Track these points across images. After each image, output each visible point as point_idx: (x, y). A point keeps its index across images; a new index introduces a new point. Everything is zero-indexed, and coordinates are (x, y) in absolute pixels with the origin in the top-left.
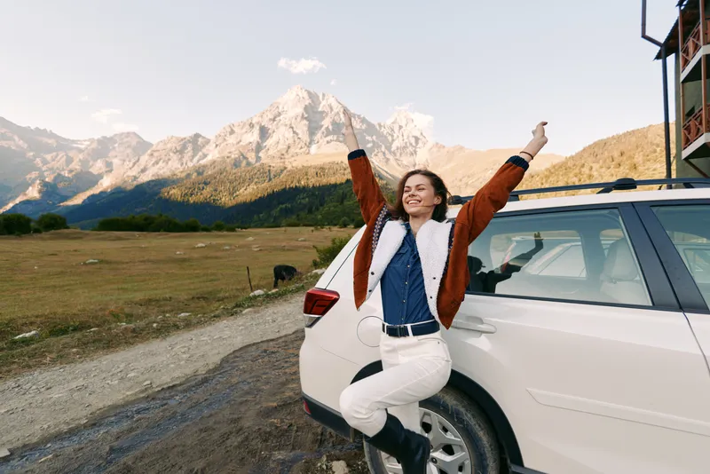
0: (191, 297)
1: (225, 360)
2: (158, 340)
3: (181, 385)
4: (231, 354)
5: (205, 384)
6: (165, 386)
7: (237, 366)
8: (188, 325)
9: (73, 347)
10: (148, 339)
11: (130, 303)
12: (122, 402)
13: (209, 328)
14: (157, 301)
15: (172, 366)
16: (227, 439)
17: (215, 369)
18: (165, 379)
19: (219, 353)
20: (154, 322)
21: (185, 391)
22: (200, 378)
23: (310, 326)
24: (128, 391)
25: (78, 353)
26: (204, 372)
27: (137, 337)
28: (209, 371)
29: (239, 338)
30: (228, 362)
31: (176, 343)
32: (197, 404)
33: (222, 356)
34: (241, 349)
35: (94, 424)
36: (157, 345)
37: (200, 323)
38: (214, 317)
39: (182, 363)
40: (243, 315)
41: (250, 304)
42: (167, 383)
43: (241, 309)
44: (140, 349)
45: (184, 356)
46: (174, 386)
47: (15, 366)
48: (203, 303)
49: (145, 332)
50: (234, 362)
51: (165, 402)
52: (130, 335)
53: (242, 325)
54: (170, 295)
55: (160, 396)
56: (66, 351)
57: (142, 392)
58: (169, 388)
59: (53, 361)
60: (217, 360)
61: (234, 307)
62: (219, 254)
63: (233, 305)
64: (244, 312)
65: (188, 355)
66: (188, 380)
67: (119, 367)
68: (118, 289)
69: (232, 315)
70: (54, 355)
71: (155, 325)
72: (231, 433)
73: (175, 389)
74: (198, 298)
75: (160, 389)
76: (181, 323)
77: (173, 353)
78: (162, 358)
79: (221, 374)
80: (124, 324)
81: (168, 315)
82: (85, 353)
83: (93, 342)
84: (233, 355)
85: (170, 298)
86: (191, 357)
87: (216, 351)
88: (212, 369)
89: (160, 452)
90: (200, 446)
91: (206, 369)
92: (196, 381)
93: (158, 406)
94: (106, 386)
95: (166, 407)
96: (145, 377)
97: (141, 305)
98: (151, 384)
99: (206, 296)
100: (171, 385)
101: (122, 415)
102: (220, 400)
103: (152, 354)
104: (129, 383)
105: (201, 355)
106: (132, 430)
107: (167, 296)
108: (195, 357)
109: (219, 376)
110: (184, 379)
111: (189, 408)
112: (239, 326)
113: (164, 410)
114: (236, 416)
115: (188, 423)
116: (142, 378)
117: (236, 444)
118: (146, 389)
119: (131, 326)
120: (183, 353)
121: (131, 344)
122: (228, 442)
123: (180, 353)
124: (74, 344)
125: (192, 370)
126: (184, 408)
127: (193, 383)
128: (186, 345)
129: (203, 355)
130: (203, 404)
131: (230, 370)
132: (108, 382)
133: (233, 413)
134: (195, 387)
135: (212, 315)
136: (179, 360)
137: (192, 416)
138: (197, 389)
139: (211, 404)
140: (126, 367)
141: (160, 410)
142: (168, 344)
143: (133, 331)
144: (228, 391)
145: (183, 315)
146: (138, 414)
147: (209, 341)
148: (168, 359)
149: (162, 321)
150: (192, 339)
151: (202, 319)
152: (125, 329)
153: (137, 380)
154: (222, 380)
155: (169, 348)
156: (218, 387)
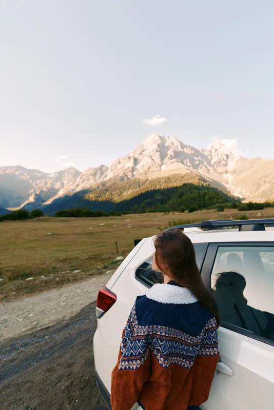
0: (87, 257)
1: (83, 310)
2: (55, 290)
3: (53, 326)
4: (88, 305)
6: (43, 327)
7: (88, 316)
8: (76, 280)
9: (13, 291)
10: (51, 288)
11: (58, 260)
12: (18, 336)
13: (84, 283)
14: (70, 259)
15: (54, 311)
16: (59, 382)
17: (76, 317)
18: (46, 321)
20: (57, 277)
21: (54, 332)
22: (64, 322)
23: (100, 317)
24: (24, 328)
25: (15, 295)
26: (68, 319)
27: (46, 286)
28: (71, 318)
30: (84, 312)
31: (63, 293)
32: (55, 345)
36: (53, 293)
37: (82, 279)
38: (91, 275)
39: (60, 309)
40: (106, 275)
41: (112, 267)
42: (45, 325)
43: (106, 270)
44: (45, 295)
46: (49, 327)
50: (88, 312)
51: (39, 340)
52: (44, 284)
53: (103, 283)
54: (78, 255)
55: (38, 335)
56: (10, 293)
57: (31, 329)
58: (46, 328)
60: (78, 309)
61: (103, 268)
62: (110, 230)
63: (104, 266)
64: (107, 273)
65: (64, 304)
66: (58, 323)
67: (29, 308)
68: (57, 250)
69: (100, 274)
70: (3, 296)
71: (57, 279)
72: (64, 376)
74: (91, 258)
75: (40, 329)
76: (72, 278)
77: (59, 300)
78: (52, 304)
79: (77, 321)
80: (43, 277)
81: (68, 272)
82: (18, 295)
83: (24, 289)
84: (89, 307)
85: (77, 257)
86: (66, 305)
87: (80, 302)
88: (74, 317)
89: (18, 384)
90: (42, 384)
91: (70, 316)
92: (62, 325)
93: (34, 342)
94: (16, 322)
95: (37, 345)
96: (37, 318)
97: (62, 262)
98: (37, 324)
99: (96, 257)
100: (47, 326)
101: (14, 346)
102: (69, 344)
103: (49, 300)
104: (27, 322)
105: (71, 304)
106: (13, 360)
107: (76, 256)
108: (68, 305)
109: (75, 322)
110: (55, 322)
111: (49, 348)
112: (101, 283)
113: (36, 347)
114: (72, 361)
115: (44, 361)
116: (35, 319)
117: (63, 387)
118: (33, 328)
119: (46, 278)
120: (63, 301)
121: (42, 291)
122: (59, 385)
123: (62, 301)
124: (15, 289)
125: (63, 315)
126: (46, 347)
127: (60, 326)
128: (68, 295)
129: (73, 304)
130: (58, 347)
131: (84, 319)
132: (18, 319)
133: (71, 358)
134: (60, 330)
135: (90, 273)
136: (59, 307)
137: (48, 355)
138: (60, 332)
139: (62, 347)
140: (32, 307)
141: (34, 346)
142: (59, 293)
143: (46, 282)
144: (76, 336)
145: (76, 271)
146: (22, 347)
147: (80, 293)
148: (55, 304)
149: (63, 276)
150: (72, 291)
151: (84, 276)
152: (42, 280)
153: (31, 320)
154: (76, 326)
155: (59, 296)
156: (71, 332)
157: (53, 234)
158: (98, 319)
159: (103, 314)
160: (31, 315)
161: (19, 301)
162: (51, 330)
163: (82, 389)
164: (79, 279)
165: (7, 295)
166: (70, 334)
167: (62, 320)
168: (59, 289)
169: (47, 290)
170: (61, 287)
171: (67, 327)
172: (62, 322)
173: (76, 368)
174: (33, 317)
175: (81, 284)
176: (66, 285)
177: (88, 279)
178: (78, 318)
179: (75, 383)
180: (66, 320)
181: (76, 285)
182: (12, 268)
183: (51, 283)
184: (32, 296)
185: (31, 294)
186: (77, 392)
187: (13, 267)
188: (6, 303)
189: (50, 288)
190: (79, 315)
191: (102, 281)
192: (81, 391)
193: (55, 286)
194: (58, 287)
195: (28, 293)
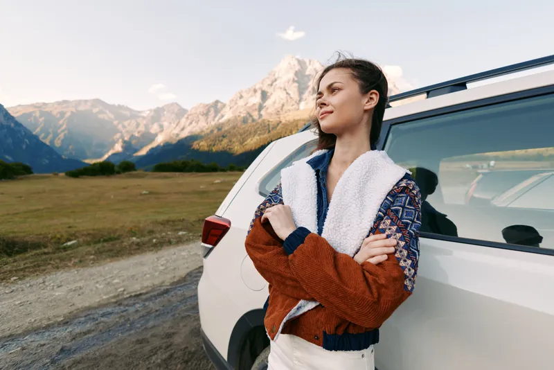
0: (197, 219)
1: (189, 274)
2: (151, 253)
3: (147, 293)
4: (197, 269)
5: (165, 295)
6: (133, 294)
8: (180, 241)
9: (91, 255)
10: (146, 251)
11: (156, 223)
12: (96, 305)
14: (174, 221)
15: (148, 276)
16: (154, 355)
17: (178, 282)
18: (136, 287)
19: (188, 268)
20: (155, 238)
21: (146, 300)
22: (162, 288)
23: (205, 256)
24: (105, 295)
25: (93, 259)
26: (168, 284)
27: (139, 249)
28: (172, 284)
30: (191, 276)
31: (163, 256)
32: (149, 313)
33: (188, 271)
35: (67, 322)
36: (148, 257)
37: (188, 240)
39: (157, 274)
42: (136, 292)
44: (136, 259)
46: (141, 294)
47: (50, 266)
50: (196, 277)
51: (127, 308)
52: (135, 247)
54: (184, 217)
55: (126, 303)
56: (87, 257)
57: (114, 297)
58: (136, 295)
59: (75, 265)
60: (182, 272)
65: (163, 268)
66: (154, 290)
67: (113, 273)
68: (155, 212)
70: (77, 260)
71: (154, 240)
72: (160, 348)
73: (141, 297)
75: (128, 296)
76: (175, 240)
77: (155, 265)
78: (146, 269)
79: (181, 287)
80: (135, 238)
81: (169, 233)
82: (98, 259)
83: (107, 252)
85: (183, 220)
86: (166, 268)
87: (186, 265)
88: (176, 282)
89: (95, 359)
90: (129, 358)
91: (172, 281)
92: (159, 292)
93: (119, 311)
94: (94, 289)
95: (124, 313)
96: (124, 283)
97: (162, 224)
98: (124, 290)
100: (138, 293)
101: (91, 316)
102: (168, 313)
103: (142, 264)
104: (109, 288)
105: (173, 268)
106: (89, 332)
107: (181, 218)
109: (178, 288)
110: (150, 289)
111: (140, 317)
113: (122, 316)
114: (172, 331)
115: (132, 332)
116: (121, 285)
117: (159, 361)
118: (118, 295)
119: (138, 240)
120: (162, 265)
121: (132, 254)
122: (154, 358)
123: (159, 265)
124: (93, 252)
125: (161, 281)
126: (136, 317)
127: (155, 293)
128: (168, 258)
129: (175, 268)
130: (153, 315)
131: (189, 284)
132: (98, 285)
133: (172, 327)
134: (156, 297)
136: (156, 271)
137: (139, 325)
138: (156, 299)
139: (159, 315)
140: (118, 273)
141: (119, 315)
142: (157, 256)
143: (138, 244)
144: (178, 303)
145: (180, 233)
146: (102, 317)
147: (186, 257)
148: (149, 269)
149: (162, 237)
150: (175, 254)
151: (191, 237)
152: (133, 243)
153: (116, 286)
154: (179, 292)
155: (156, 260)
156: (172, 299)
157: (151, 193)
158: (204, 260)
159: (211, 250)
160: (116, 281)
161: (100, 266)
162: (144, 297)
163: (186, 362)
164: (184, 241)
165: (82, 259)
166: (169, 301)
167: (160, 286)
168: (157, 252)
169: (139, 253)
170: (159, 250)
172: (159, 288)
173: (177, 340)
174: (117, 283)
175: (187, 246)
176: (167, 247)
178: (182, 283)
179: (175, 356)
180: (165, 286)
181: (181, 247)
182: (91, 232)
183: (146, 246)
184: (119, 260)
185: (116, 258)
186: (179, 366)
187: (94, 230)
188: (82, 269)
189: (144, 251)
190: (184, 279)
192: (184, 365)
193: (151, 249)
194: (153, 252)
195: (112, 257)
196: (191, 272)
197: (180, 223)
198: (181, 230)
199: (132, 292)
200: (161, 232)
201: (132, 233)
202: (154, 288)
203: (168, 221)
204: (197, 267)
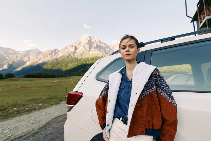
0: (47, 98)
1: (48, 123)
2: (26, 115)
4: (51, 120)
6: (17, 137)
7: (52, 126)
8: (40, 108)
10: (22, 114)
11: (27, 101)
13: (47, 109)
14: (35, 99)
15: (25, 126)
17: (42, 127)
18: (19, 133)
19: (46, 120)
20: (27, 108)
21: (25, 139)
22: (34, 132)
23: (69, 111)
26: (37, 129)
27: (18, 113)
29: (56, 113)
30: (48, 124)
31: (32, 116)
33: (47, 121)
34: (56, 118)
36: (24, 117)
37: (45, 107)
38: (51, 105)
39: (30, 125)
40: (61, 104)
41: (64, 100)
42: (18, 135)
43: (61, 102)
44: (17, 118)
45: (32, 122)
46: (21, 136)
48: (51, 100)
49: (22, 112)
50: (51, 124)
52: (16, 113)
53: (60, 108)
54: (40, 97)
58: (18, 137)
60: (44, 123)
61: (59, 101)
63: (59, 100)
64: (61, 103)
65: (33, 121)
67: (4, 127)
68: (25, 96)
69: (57, 104)
71: (27, 109)
73: (21, 138)
74: (50, 98)
75: (14, 138)
76: (38, 108)
77: (28, 120)
78: (23, 123)
79: (44, 130)
80: (16, 108)
81: (34, 105)
84: (51, 121)
85: (40, 98)
87: (46, 119)
88: (41, 128)
91: (38, 128)
92: (32, 134)
96: (11, 132)
97: (29, 101)
98: (11, 136)
99: (53, 97)
100: (20, 136)
103: (21, 121)
105: (39, 121)
107: (39, 98)
108: (36, 122)
109: (43, 131)
110: (27, 133)
112: (58, 108)
116: (9, 133)
118: (8, 139)
119: (18, 109)
120: (33, 120)
121: (15, 117)
123: (31, 120)
125: (32, 128)
127: (30, 135)
128: (35, 116)
129: (40, 121)
131: (48, 128)
134: (30, 137)
135: (50, 104)
136: (29, 123)
140: (7, 127)
142: (29, 116)
143: (18, 111)
144: (43, 138)
145: (40, 104)
147: (45, 115)
148: (25, 123)
149: (31, 107)
150: (38, 114)
151: (46, 106)
152: (15, 110)
153: (6, 134)
154: (43, 133)
155: (28, 118)
156: (40, 137)
157: (22, 87)
158: (68, 113)
159: (72, 107)
160: (6, 131)
162: (23, 138)
164: (43, 108)
166: (38, 137)
167: (32, 131)
169: (18, 116)
170: (30, 113)
171: (36, 134)
172: (32, 132)
175: (44, 110)
176: (34, 111)
177: (49, 107)
178: (44, 128)
180: (35, 130)
181: (42, 111)
184: (7, 120)
185: (5, 119)
190: (45, 126)
191: (59, 107)
193: (25, 113)
194: (27, 114)
195: (3, 119)
196: (48, 122)
197: (39, 100)
198: (40, 103)
199: (16, 136)
200: (30, 105)
201: (14, 106)
202: (29, 132)
203: (32, 100)
204: (51, 119)
